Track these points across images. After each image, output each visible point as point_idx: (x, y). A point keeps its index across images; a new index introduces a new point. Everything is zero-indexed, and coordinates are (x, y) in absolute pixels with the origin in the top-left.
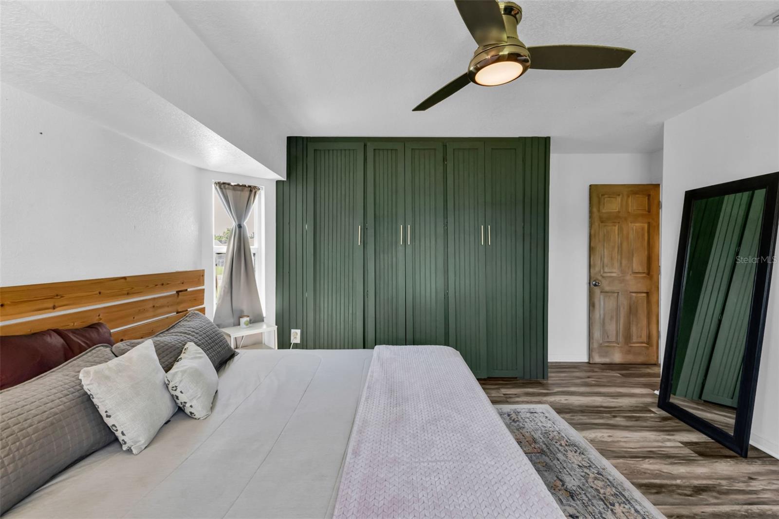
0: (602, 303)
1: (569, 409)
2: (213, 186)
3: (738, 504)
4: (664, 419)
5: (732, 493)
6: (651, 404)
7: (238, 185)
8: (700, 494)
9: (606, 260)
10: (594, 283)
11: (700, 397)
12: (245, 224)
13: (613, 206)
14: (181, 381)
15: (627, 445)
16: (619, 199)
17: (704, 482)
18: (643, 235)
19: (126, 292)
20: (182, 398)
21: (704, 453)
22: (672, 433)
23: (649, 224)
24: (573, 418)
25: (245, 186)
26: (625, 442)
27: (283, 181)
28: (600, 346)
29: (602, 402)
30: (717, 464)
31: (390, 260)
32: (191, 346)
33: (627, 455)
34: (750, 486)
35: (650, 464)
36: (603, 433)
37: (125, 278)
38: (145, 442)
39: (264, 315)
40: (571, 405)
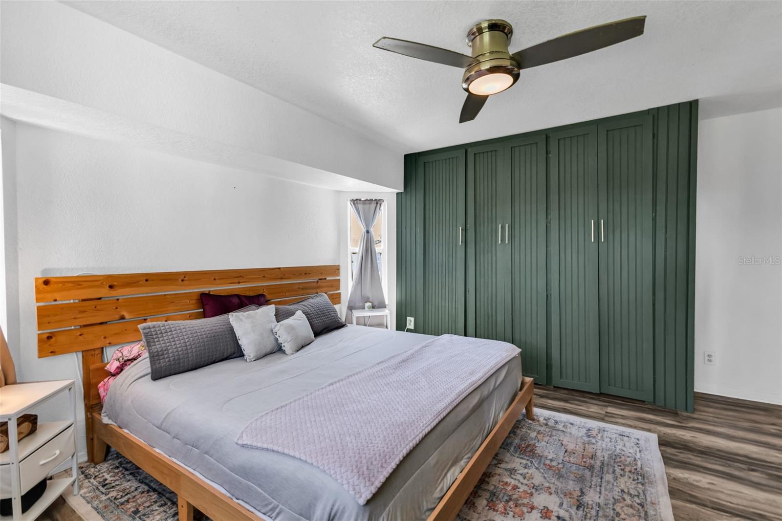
1: (685, 446)
2: (349, 202)
7: (367, 200)
12: (372, 230)
14: (279, 330)
19: (280, 277)
20: (280, 340)
24: (678, 454)
25: (372, 200)
27: (401, 193)
31: (490, 259)
32: (299, 313)
37: (279, 268)
38: (253, 357)
39: (387, 303)
40: (695, 443)
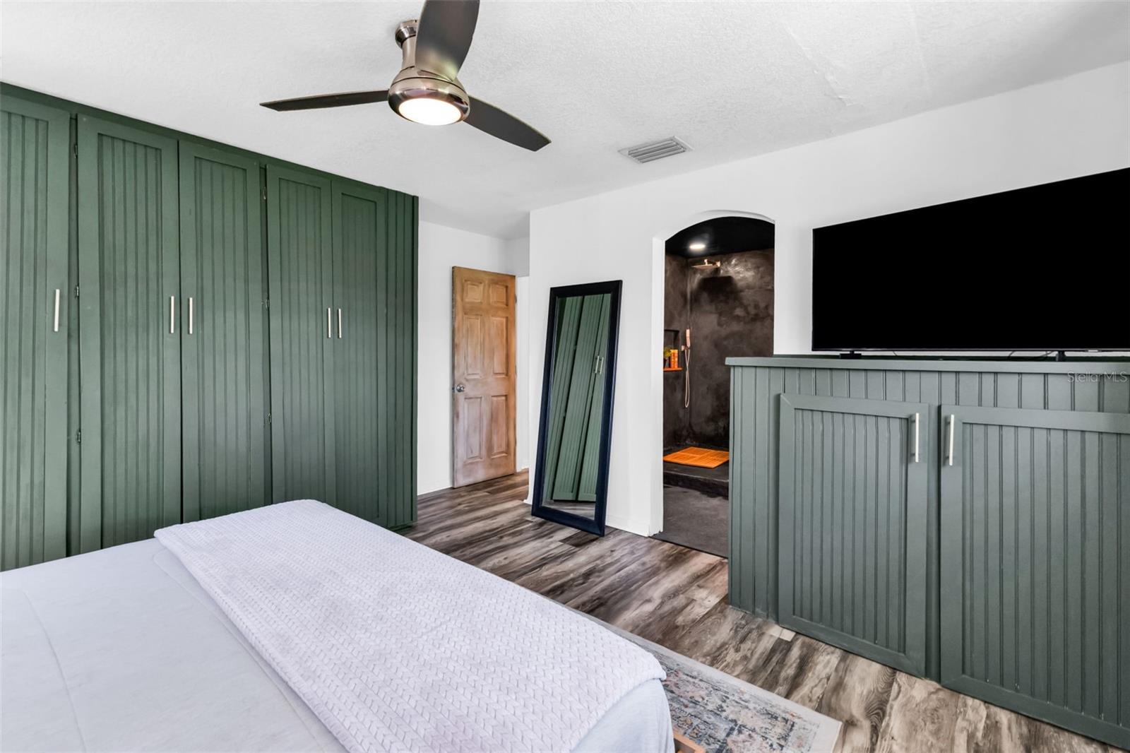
0: (466, 411)
1: (455, 545)
3: (612, 575)
4: (541, 525)
5: (607, 568)
6: (524, 515)
8: (589, 579)
9: (470, 361)
10: (458, 388)
11: (552, 498)
13: (475, 295)
15: (523, 561)
16: (481, 287)
17: (588, 567)
18: (502, 331)
21: (579, 544)
22: (551, 535)
23: (507, 318)
26: (520, 559)
28: (465, 465)
29: (484, 527)
30: (589, 549)
33: (526, 570)
34: (614, 557)
35: (547, 570)
36: (497, 558)
40: (455, 540)
